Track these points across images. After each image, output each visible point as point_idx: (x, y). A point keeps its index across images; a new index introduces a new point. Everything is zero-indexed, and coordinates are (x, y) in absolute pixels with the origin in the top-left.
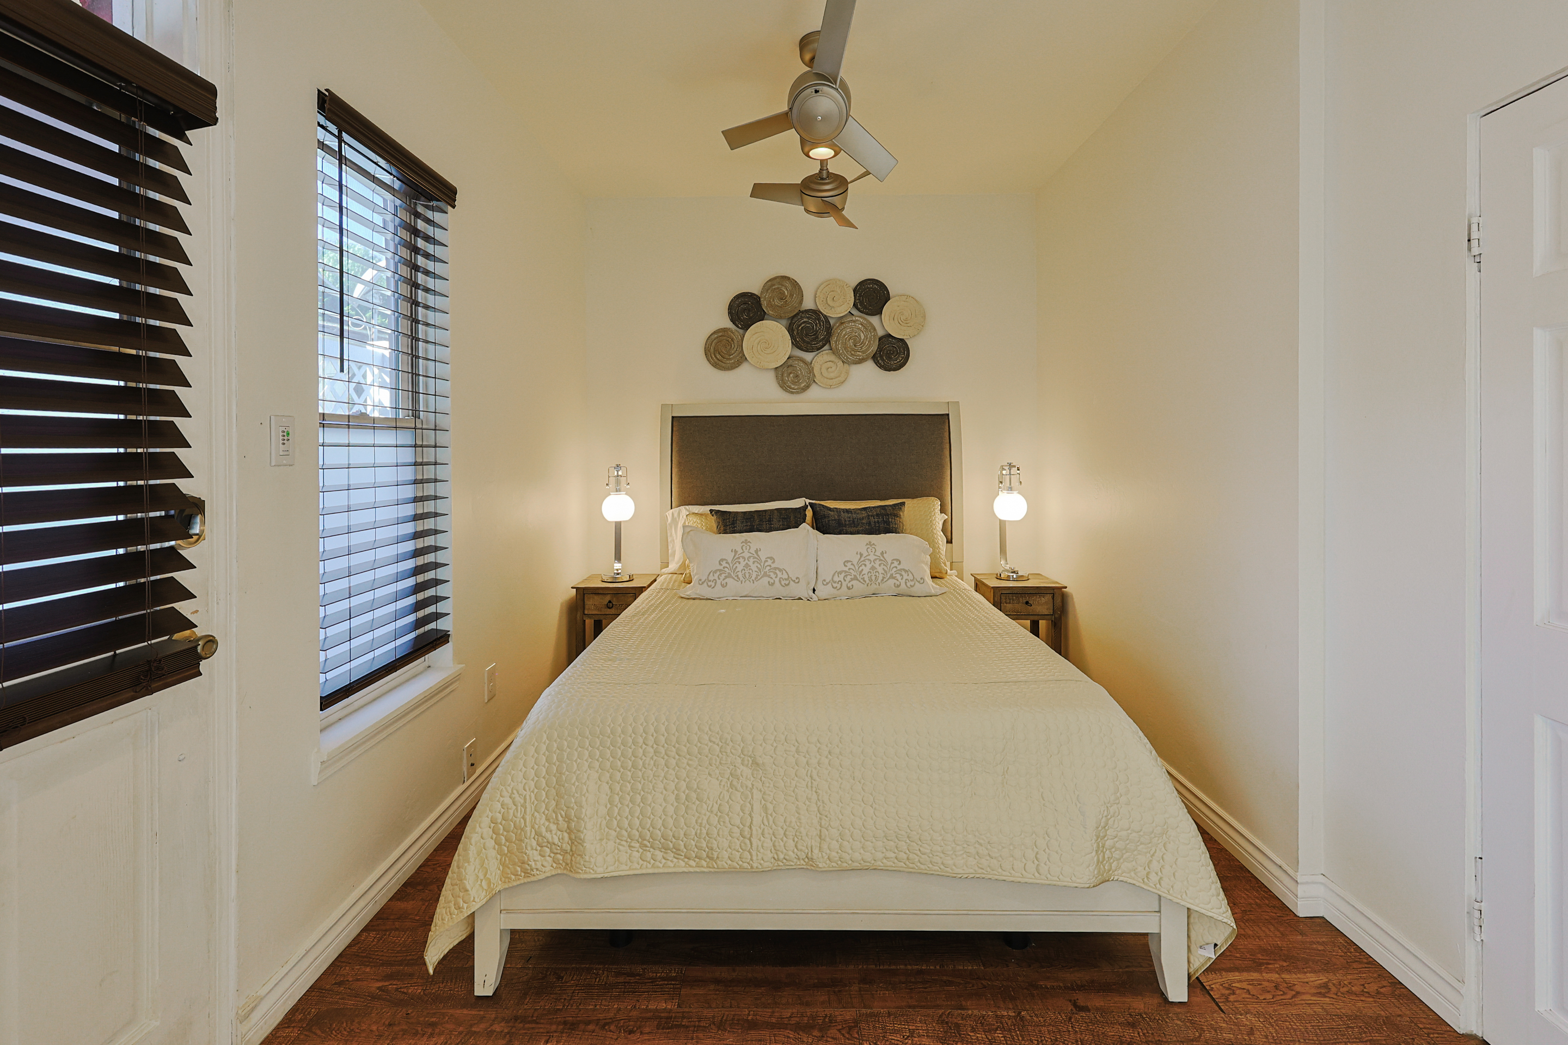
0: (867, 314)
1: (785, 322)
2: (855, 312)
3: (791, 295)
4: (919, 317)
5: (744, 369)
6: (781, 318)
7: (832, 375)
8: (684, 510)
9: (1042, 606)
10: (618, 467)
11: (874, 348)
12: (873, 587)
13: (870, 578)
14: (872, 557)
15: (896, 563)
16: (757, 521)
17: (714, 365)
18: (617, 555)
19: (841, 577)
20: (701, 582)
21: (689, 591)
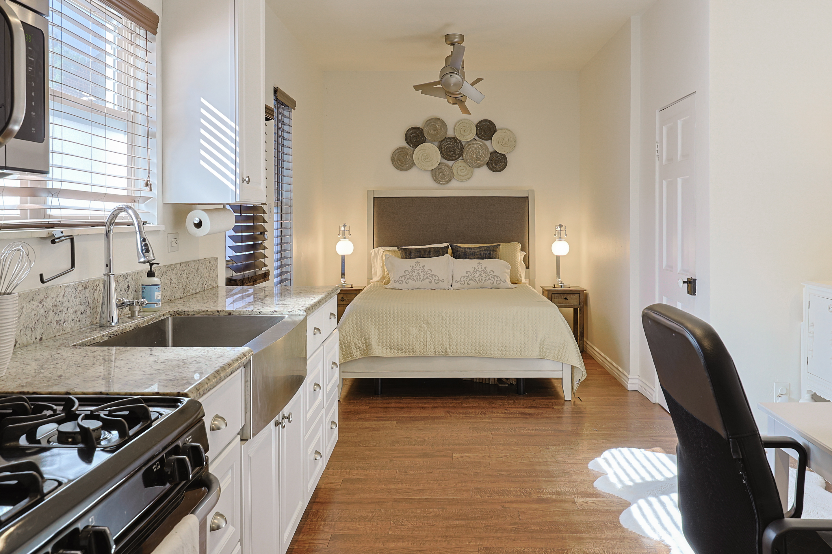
0: (484, 139)
1: (436, 144)
2: (477, 138)
3: (441, 129)
4: (513, 142)
5: (414, 171)
6: (435, 141)
7: (464, 174)
8: (381, 249)
9: (574, 300)
10: (344, 226)
11: (487, 159)
12: (480, 284)
13: (479, 280)
14: (480, 270)
15: (492, 273)
16: (423, 253)
17: (398, 168)
18: (343, 274)
19: (465, 279)
20: (395, 282)
21: (389, 286)
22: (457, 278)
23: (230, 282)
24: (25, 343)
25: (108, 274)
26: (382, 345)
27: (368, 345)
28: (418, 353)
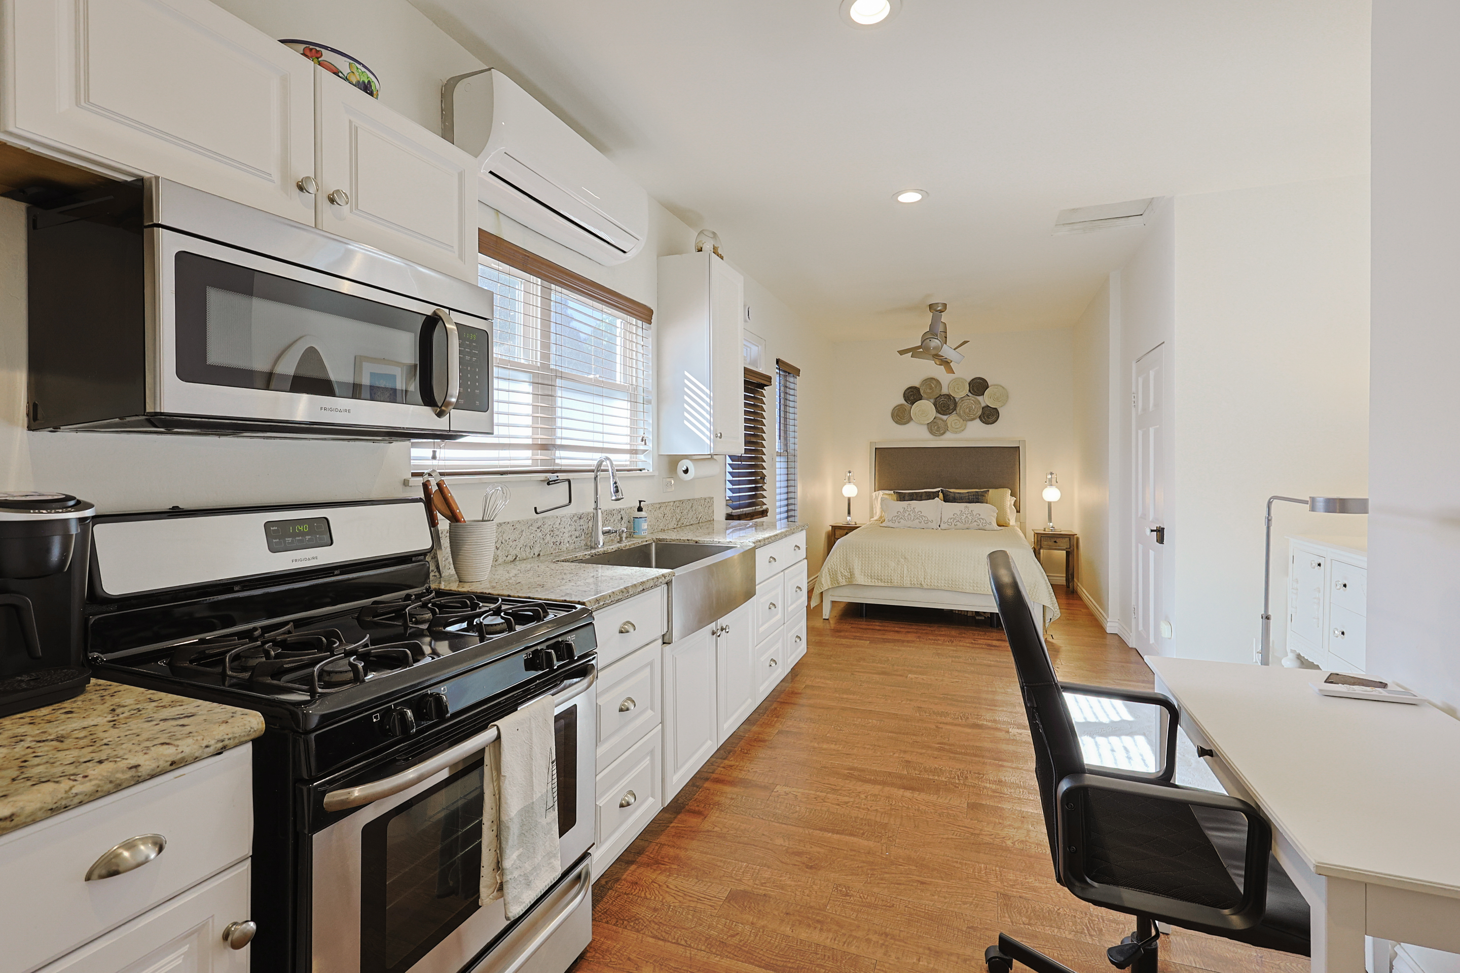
0: (977, 395)
1: (932, 401)
2: (970, 394)
3: (936, 387)
4: (1004, 398)
5: (911, 424)
6: (930, 398)
7: (957, 427)
8: (881, 492)
9: (1064, 543)
10: (850, 472)
11: (980, 413)
12: (967, 526)
13: (965, 521)
14: (967, 513)
15: (978, 515)
16: (915, 496)
17: (896, 422)
18: (849, 513)
19: (952, 520)
20: (889, 521)
21: (883, 524)
22: (945, 519)
23: (730, 517)
24: (525, 558)
25: (596, 509)
26: (865, 575)
27: (852, 574)
28: (895, 584)
